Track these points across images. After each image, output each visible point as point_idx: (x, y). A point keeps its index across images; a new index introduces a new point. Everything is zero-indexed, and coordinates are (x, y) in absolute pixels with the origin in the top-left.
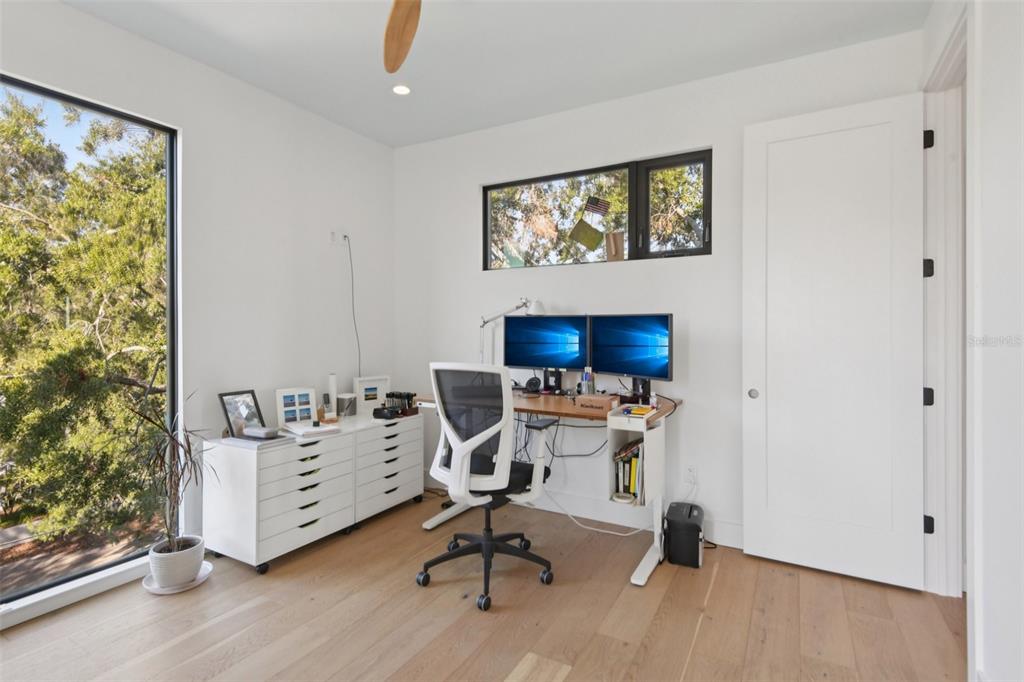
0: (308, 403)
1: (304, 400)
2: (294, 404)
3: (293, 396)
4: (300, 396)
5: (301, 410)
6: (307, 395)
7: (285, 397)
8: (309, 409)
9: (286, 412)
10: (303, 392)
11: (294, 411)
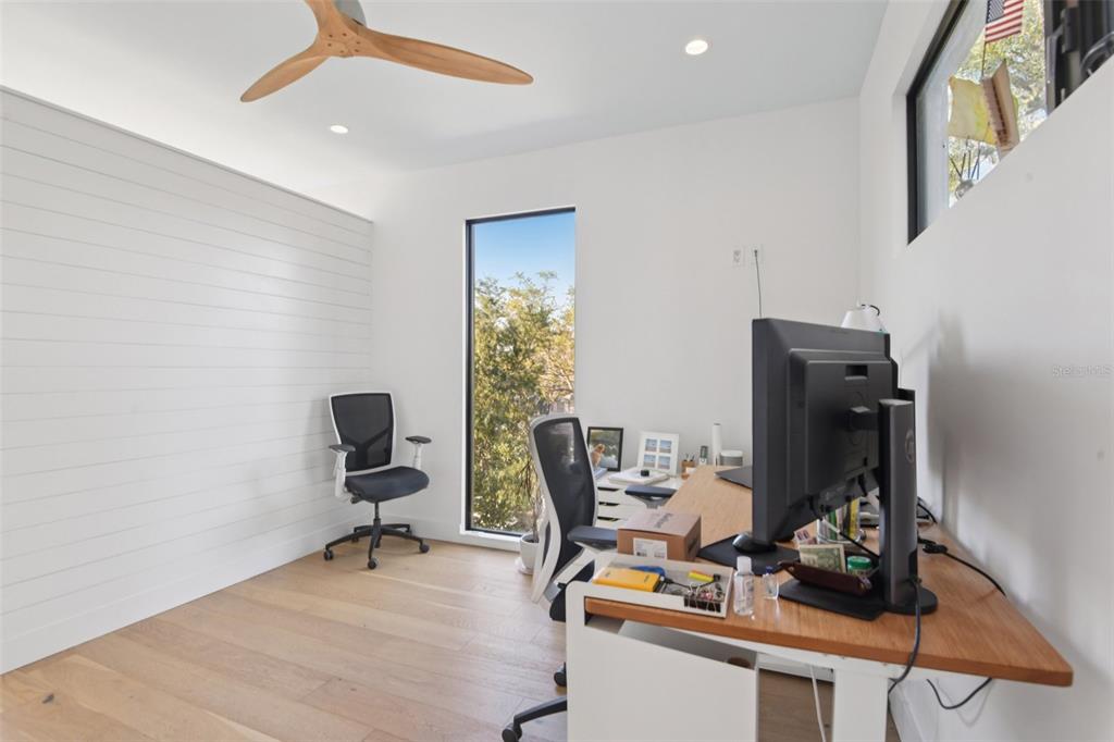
0: (669, 451)
1: (665, 447)
2: (654, 450)
3: (655, 441)
4: (662, 442)
5: (661, 458)
6: (670, 442)
7: (648, 441)
8: (669, 458)
9: (646, 456)
10: (666, 437)
11: (654, 457)
